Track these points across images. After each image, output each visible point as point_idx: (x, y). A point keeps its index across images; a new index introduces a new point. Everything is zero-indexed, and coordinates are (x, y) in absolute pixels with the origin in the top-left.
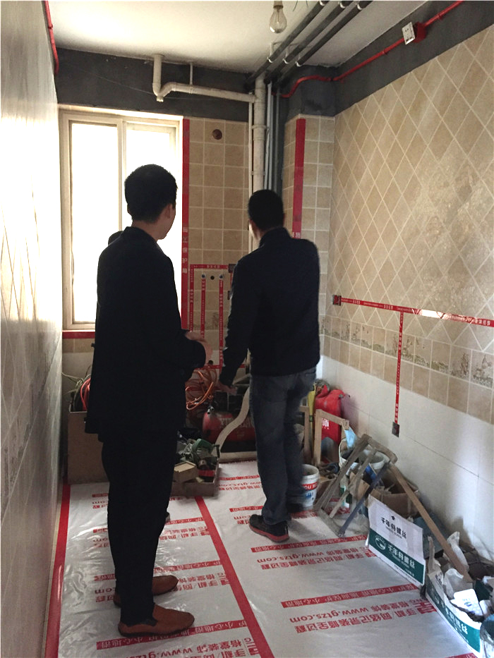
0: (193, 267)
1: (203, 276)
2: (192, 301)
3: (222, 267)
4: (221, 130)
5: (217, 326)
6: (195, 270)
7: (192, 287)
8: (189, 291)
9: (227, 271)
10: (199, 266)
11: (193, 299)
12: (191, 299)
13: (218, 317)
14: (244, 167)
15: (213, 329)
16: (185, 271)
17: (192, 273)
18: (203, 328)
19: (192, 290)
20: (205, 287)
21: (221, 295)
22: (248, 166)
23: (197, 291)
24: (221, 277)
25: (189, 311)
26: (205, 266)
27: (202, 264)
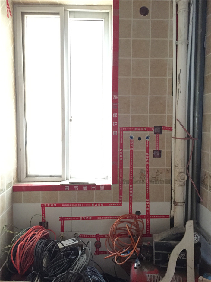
0: (122, 129)
1: (131, 137)
2: (121, 159)
3: (148, 129)
4: (148, 7)
5: (143, 181)
6: (124, 132)
7: (121, 147)
8: (119, 150)
9: (153, 132)
10: (128, 129)
11: (122, 158)
12: (120, 158)
13: (144, 173)
14: (169, 39)
15: (140, 183)
16: (115, 133)
17: (122, 135)
18: (131, 182)
19: (121, 150)
20: (132, 147)
21: (147, 154)
22: (172, 38)
23: (126, 151)
24: (147, 138)
25: (119, 167)
26: (133, 129)
27: (131, 127)
